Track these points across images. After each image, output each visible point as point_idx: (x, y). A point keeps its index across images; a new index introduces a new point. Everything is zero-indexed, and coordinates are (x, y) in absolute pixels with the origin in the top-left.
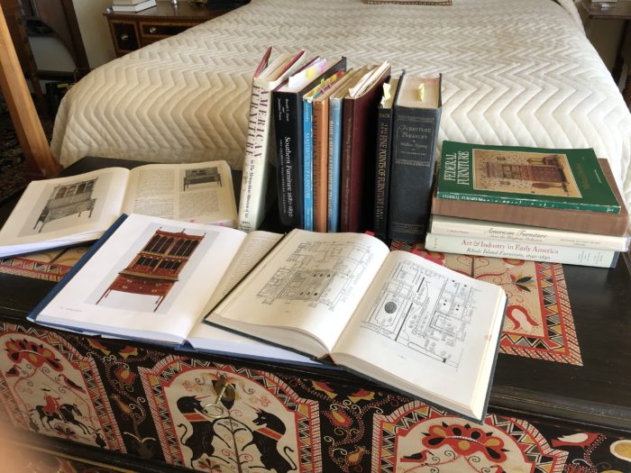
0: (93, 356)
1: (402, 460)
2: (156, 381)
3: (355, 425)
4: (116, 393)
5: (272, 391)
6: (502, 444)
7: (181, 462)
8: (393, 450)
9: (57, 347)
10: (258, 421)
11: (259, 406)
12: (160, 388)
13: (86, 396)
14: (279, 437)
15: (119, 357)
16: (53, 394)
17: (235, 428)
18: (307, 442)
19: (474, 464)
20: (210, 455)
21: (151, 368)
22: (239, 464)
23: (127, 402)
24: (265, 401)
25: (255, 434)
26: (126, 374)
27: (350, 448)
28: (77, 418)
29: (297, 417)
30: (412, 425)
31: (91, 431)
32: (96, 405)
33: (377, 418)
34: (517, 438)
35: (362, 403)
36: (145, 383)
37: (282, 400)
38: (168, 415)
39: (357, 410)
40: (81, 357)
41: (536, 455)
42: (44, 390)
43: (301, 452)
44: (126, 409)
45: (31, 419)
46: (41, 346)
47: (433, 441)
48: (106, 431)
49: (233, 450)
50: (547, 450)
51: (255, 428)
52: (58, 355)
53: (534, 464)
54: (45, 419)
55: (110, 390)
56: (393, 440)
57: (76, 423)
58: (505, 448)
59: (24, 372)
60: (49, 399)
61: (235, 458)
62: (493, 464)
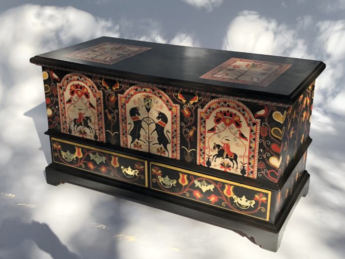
0: (103, 90)
1: (208, 132)
2: (123, 100)
3: (191, 116)
4: (108, 109)
5: (164, 102)
6: (240, 119)
7: (126, 145)
8: (204, 127)
9: (90, 87)
10: (158, 118)
11: (159, 110)
12: (124, 104)
13: (95, 111)
14: (165, 125)
15: (112, 90)
16: (82, 112)
17: (150, 122)
18: (175, 126)
19: (231, 130)
20: (138, 139)
21: (123, 94)
22: (149, 143)
23: (110, 112)
24: (161, 107)
25: (157, 125)
26: (113, 98)
27: (190, 128)
28: (89, 124)
29: (172, 113)
30: (211, 113)
31: (94, 131)
32: (98, 116)
33: (199, 110)
34: (244, 115)
35: (194, 104)
36: (119, 101)
37: (167, 105)
38: (125, 118)
39: (192, 108)
40: (98, 91)
41: (250, 122)
42: (80, 109)
43: (173, 133)
44: (110, 117)
45: (70, 127)
46: (84, 87)
47: (218, 121)
48: (99, 130)
49: (147, 135)
50: (254, 120)
51: (157, 121)
52: (89, 91)
53: (251, 128)
54: (76, 126)
55: (105, 107)
56: (204, 122)
57: (88, 127)
58: (241, 120)
59: (74, 101)
60: (80, 114)
61: (147, 139)
62: (238, 129)
